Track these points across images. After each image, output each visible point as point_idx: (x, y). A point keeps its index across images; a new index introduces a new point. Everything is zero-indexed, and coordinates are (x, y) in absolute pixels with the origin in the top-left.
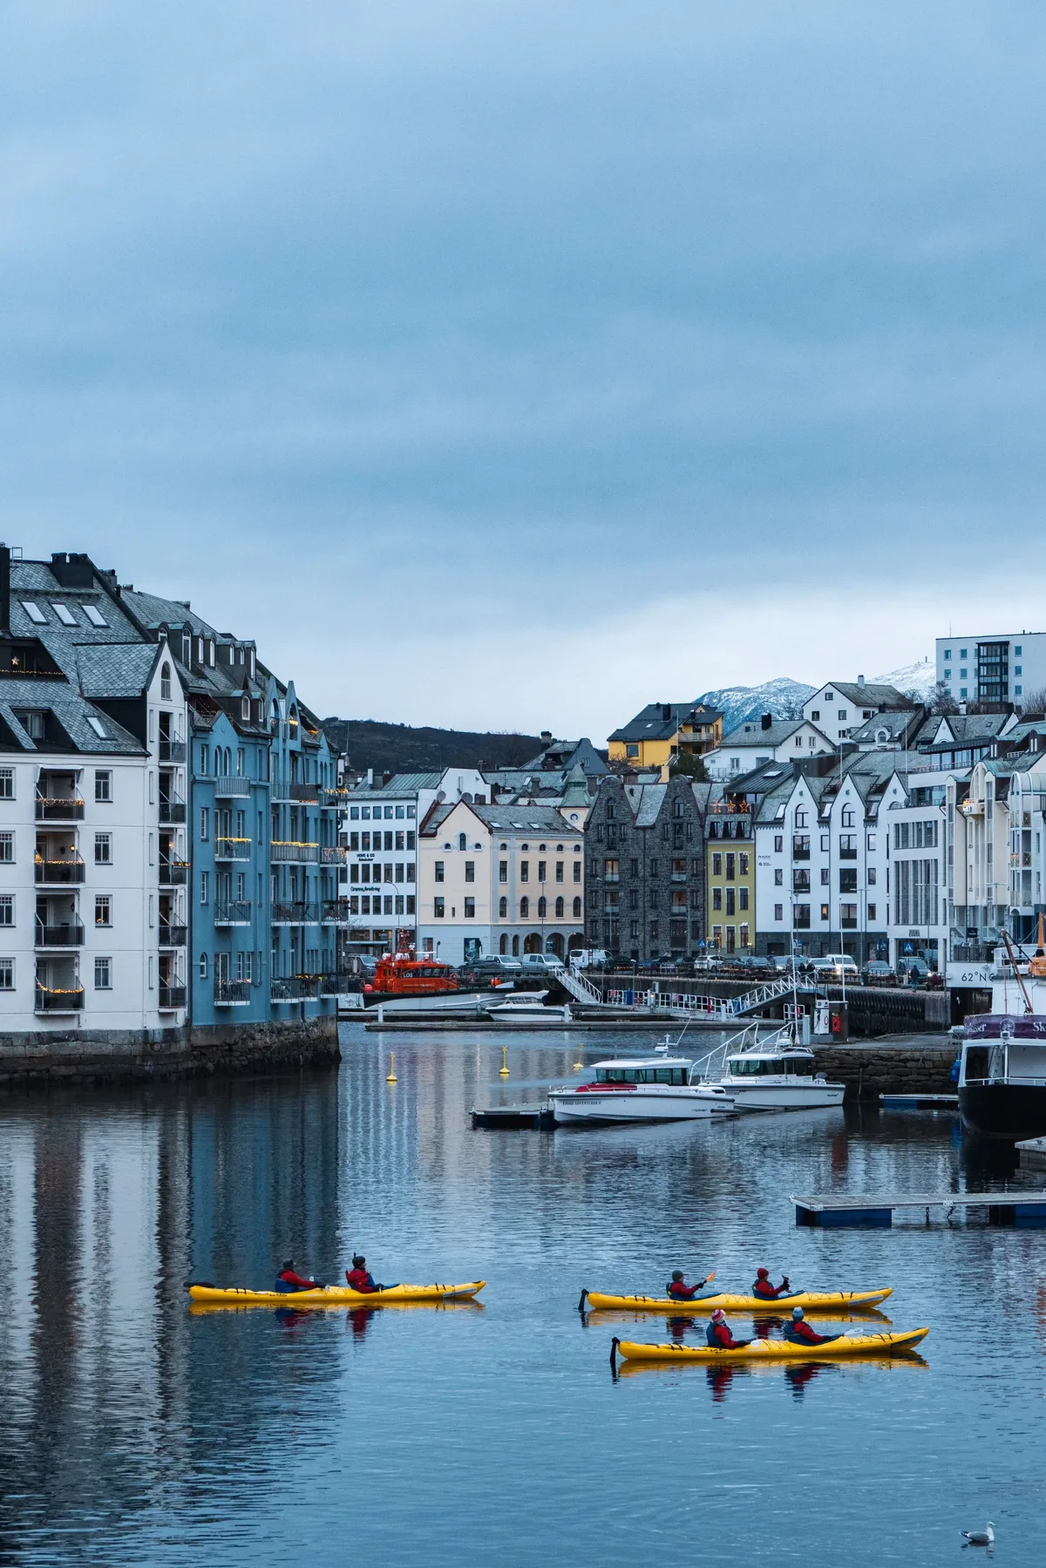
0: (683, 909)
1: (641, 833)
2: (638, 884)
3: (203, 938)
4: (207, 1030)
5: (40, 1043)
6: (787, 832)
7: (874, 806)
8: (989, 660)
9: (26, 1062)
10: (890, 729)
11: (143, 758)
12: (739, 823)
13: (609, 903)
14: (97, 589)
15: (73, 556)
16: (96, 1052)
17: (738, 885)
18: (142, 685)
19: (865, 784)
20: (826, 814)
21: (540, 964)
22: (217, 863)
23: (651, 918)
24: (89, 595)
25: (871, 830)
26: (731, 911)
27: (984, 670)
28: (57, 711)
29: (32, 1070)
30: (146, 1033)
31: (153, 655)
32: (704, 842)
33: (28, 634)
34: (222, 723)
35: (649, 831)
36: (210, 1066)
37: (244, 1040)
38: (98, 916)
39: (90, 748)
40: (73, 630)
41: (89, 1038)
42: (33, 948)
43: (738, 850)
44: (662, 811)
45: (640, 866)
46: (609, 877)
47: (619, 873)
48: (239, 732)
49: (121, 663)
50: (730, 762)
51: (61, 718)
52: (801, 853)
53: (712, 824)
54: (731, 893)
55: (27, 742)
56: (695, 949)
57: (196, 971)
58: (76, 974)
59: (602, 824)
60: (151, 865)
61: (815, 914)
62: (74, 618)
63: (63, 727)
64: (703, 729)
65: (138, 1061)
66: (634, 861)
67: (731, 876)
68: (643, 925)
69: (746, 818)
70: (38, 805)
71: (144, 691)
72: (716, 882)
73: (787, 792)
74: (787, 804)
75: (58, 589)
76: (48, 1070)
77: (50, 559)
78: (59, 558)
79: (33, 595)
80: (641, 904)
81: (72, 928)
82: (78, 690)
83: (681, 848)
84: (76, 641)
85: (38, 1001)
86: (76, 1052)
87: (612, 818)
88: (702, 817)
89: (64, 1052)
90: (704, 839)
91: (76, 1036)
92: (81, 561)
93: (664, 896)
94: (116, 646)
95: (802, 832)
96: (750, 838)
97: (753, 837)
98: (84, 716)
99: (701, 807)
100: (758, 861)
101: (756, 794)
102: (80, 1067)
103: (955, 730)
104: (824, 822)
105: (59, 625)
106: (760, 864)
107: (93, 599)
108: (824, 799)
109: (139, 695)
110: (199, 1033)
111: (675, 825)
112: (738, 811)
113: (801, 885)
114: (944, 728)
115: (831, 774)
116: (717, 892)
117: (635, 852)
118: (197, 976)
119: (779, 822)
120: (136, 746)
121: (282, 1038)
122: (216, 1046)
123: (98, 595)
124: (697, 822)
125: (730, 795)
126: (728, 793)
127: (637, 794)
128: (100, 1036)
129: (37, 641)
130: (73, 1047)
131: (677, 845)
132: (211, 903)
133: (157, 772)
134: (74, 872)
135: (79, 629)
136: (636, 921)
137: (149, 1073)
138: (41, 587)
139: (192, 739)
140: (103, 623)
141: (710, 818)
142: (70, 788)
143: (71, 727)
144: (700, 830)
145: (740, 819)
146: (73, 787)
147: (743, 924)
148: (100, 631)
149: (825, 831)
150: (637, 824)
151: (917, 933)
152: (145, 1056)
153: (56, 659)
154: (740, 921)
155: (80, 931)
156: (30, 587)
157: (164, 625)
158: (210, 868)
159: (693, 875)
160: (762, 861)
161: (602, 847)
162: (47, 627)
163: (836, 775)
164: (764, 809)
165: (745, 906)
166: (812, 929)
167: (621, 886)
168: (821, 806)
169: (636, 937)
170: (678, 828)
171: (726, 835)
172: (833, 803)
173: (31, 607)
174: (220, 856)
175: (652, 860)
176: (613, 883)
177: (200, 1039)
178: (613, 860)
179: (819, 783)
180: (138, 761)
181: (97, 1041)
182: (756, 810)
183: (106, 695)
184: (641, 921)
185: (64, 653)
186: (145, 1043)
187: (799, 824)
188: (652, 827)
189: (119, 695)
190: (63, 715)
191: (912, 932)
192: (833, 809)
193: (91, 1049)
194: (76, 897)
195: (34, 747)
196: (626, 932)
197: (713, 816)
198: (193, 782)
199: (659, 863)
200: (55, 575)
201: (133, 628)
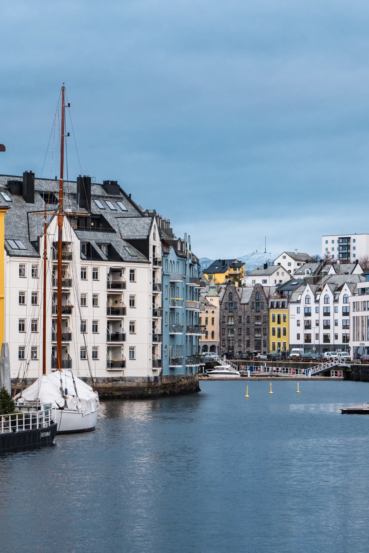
0: (260, 335)
1: (243, 306)
2: (241, 325)
3: (166, 338)
4: (167, 377)
5: (109, 382)
6: (302, 306)
7: (337, 295)
8: (343, 244)
9: (103, 389)
10: (311, 269)
11: (148, 264)
12: (283, 302)
13: (229, 333)
14: (121, 195)
15: (112, 182)
16: (129, 386)
17: (282, 326)
18: (147, 234)
19: (333, 287)
20: (317, 299)
21: (210, 356)
22: (170, 308)
23: (247, 339)
24: (119, 198)
25: (336, 305)
26: (279, 336)
27: (341, 248)
28: (113, 244)
29: (106, 393)
30: (149, 378)
31: (150, 222)
32: (268, 309)
33: (98, 213)
34: (172, 251)
35: (246, 305)
36: (168, 392)
37: (178, 381)
38: (130, 329)
39: (128, 260)
40: (115, 212)
41: (127, 380)
42: (106, 342)
43: (281, 312)
44: (251, 298)
45: (242, 319)
46: (230, 323)
47: (234, 322)
48: (177, 255)
49: (137, 225)
50: (252, 281)
51: (115, 247)
52: (308, 314)
53: (272, 302)
54: (279, 330)
55: (104, 257)
56: (265, 351)
57: (164, 352)
58: (122, 353)
59: (227, 303)
60: (150, 308)
61: (313, 338)
62: (114, 207)
63: (116, 251)
64: (237, 269)
65: (146, 390)
66: (240, 317)
67: (279, 322)
68: (244, 341)
69: (285, 300)
70: (108, 283)
71: (148, 236)
72: (273, 325)
73: (301, 290)
74: (302, 295)
75: (106, 195)
76: (112, 393)
77: (102, 183)
78: (106, 183)
79: (98, 197)
80: (243, 333)
81: (121, 334)
82: (120, 236)
83: (259, 312)
84: (116, 216)
85: (108, 364)
86: (122, 385)
87: (231, 300)
88: (267, 300)
89: (118, 386)
90: (268, 308)
91: (122, 379)
92: (114, 183)
93: (252, 330)
94: (134, 218)
95: (308, 306)
96: (287, 308)
97: (288, 307)
98: (124, 247)
99: (267, 296)
100: (290, 317)
101: (288, 291)
102: (124, 392)
103: (336, 270)
104: (317, 301)
105: (109, 209)
106: (291, 318)
107: (120, 199)
108: (316, 293)
109: (146, 238)
110: (164, 378)
111: (257, 303)
112: (282, 297)
113: (308, 327)
114: (332, 269)
115: (318, 283)
116: (274, 329)
117: (240, 313)
118: (164, 355)
119: (298, 302)
120: (145, 259)
121: (188, 381)
122: (169, 384)
123: (122, 198)
124: (265, 302)
125: (278, 291)
126: (277, 291)
127: (241, 291)
128: (131, 379)
129: (101, 216)
130: (121, 384)
131: (257, 310)
132: (168, 325)
133: (152, 270)
134: (121, 311)
135: (117, 211)
136: (241, 340)
137: (150, 395)
138: (100, 194)
139: (163, 257)
140: (126, 209)
141: (271, 300)
142: (120, 276)
143: (119, 251)
144: (267, 305)
145: (283, 301)
146: (121, 276)
147: (284, 342)
148: (125, 212)
149: (317, 305)
150: (241, 303)
151: (363, 344)
152: (149, 387)
153: (110, 223)
154: (283, 339)
155: (124, 335)
156: (96, 194)
157: (147, 211)
158: (168, 311)
159: (264, 322)
160: (292, 317)
161: (227, 311)
162: (104, 210)
163: (320, 284)
164: (292, 297)
165: (285, 334)
166: (312, 343)
167: (234, 327)
168: (316, 296)
169: (241, 346)
170: (258, 304)
171: (278, 307)
172: (320, 294)
173: (97, 202)
174: (171, 306)
175: (247, 316)
176: (231, 325)
177: (165, 381)
178: (231, 317)
179: (314, 287)
180: (146, 265)
181: (130, 381)
182: (289, 297)
183: (132, 238)
184: (243, 340)
185: (112, 221)
186: (149, 382)
187: (307, 302)
188: (248, 304)
189: (137, 238)
190: (115, 246)
191: (361, 344)
192: (321, 297)
193: (128, 384)
194: (122, 321)
195: (107, 259)
196: (237, 345)
197: (272, 299)
198: (163, 275)
199: (250, 318)
200: (105, 189)
201: (137, 211)
